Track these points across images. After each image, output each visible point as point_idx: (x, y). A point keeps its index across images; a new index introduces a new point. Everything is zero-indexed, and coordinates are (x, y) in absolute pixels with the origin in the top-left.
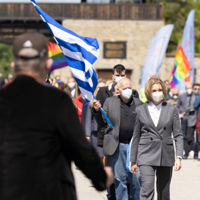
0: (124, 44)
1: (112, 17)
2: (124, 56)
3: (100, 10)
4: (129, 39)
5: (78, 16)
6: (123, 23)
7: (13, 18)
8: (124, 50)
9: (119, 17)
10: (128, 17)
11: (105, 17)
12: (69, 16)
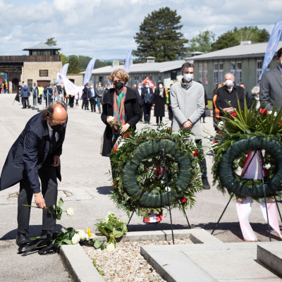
0: (47, 71)
1: (42, 61)
2: (47, 76)
3: (38, 58)
4: (49, 69)
5: (29, 61)
6: (46, 63)
7: (5, 62)
8: (47, 73)
9: (45, 61)
10: (48, 61)
11: (40, 61)
12: (26, 61)
